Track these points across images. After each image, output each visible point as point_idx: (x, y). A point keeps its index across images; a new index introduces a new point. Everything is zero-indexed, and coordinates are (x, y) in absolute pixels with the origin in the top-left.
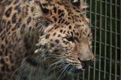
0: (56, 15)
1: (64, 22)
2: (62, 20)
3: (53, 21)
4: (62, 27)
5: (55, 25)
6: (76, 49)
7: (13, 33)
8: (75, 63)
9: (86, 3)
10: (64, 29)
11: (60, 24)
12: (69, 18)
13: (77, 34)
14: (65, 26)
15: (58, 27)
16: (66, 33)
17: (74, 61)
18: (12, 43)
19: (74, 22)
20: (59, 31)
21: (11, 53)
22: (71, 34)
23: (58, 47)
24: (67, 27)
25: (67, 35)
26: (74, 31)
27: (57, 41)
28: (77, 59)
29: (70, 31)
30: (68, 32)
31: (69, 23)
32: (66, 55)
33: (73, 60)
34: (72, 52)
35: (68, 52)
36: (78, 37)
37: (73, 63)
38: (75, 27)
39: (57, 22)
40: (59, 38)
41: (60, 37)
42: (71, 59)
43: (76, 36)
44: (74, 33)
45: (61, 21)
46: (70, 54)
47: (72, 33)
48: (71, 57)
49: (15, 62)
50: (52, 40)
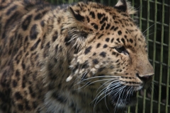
0: (96, 21)
1: (110, 27)
2: (106, 25)
3: (93, 29)
4: (109, 34)
5: (97, 34)
6: (131, 62)
7: (32, 55)
8: (133, 83)
9: (133, 7)
10: (111, 37)
11: (105, 30)
12: (116, 22)
13: (131, 41)
14: (112, 32)
15: (102, 35)
16: (115, 41)
17: (132, 80)
18: (31, 68)
19: (123, 26)
20: (104, 40)
21: (30, 83)
22: (122, 42)
23: (104, 63)
24: (116, 33)
25: (117, 43)
26: (126, 37)
27: (103, 54)
28: (135, 76)
29: (121, 37)
30: (118, 40)
31: (117, 28)
32: (119, 72)
33: (130, 78)
34: (126, 68)
35: (121, 67)
36: (133, 45)
37: (130, 83)
38: (126, 32)
39: (99, 30)
40: (105, 50)
41: (108, 48)
42: (127, 78)
43: (130, 43)
44: (126, 40)
45: (105, 28)
46: (123, 70)
47: (123, 40)
48: (127, 74)
49: (37, 96)
50: (95, 54)
